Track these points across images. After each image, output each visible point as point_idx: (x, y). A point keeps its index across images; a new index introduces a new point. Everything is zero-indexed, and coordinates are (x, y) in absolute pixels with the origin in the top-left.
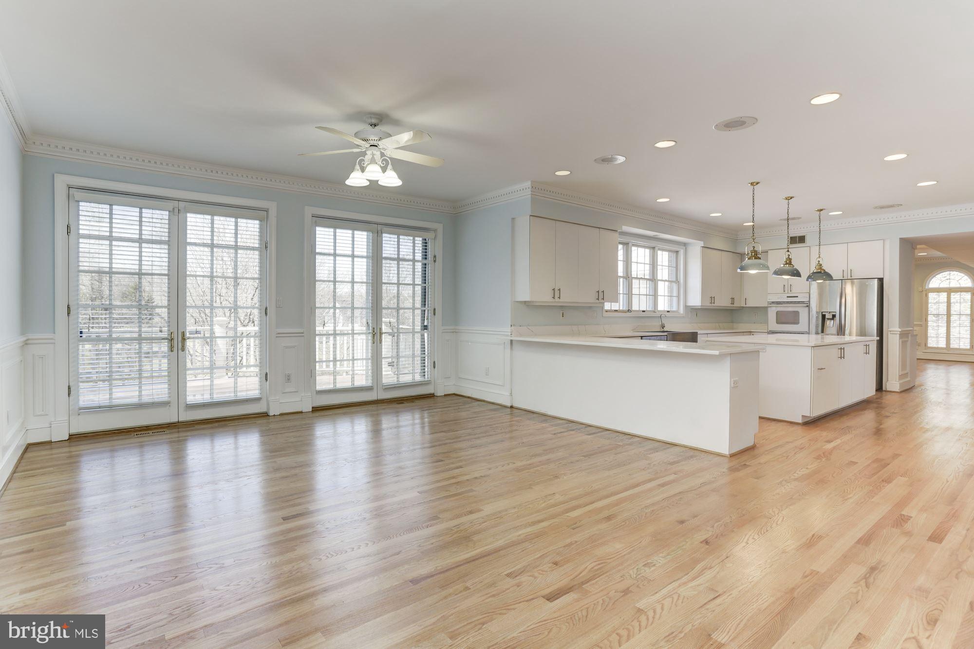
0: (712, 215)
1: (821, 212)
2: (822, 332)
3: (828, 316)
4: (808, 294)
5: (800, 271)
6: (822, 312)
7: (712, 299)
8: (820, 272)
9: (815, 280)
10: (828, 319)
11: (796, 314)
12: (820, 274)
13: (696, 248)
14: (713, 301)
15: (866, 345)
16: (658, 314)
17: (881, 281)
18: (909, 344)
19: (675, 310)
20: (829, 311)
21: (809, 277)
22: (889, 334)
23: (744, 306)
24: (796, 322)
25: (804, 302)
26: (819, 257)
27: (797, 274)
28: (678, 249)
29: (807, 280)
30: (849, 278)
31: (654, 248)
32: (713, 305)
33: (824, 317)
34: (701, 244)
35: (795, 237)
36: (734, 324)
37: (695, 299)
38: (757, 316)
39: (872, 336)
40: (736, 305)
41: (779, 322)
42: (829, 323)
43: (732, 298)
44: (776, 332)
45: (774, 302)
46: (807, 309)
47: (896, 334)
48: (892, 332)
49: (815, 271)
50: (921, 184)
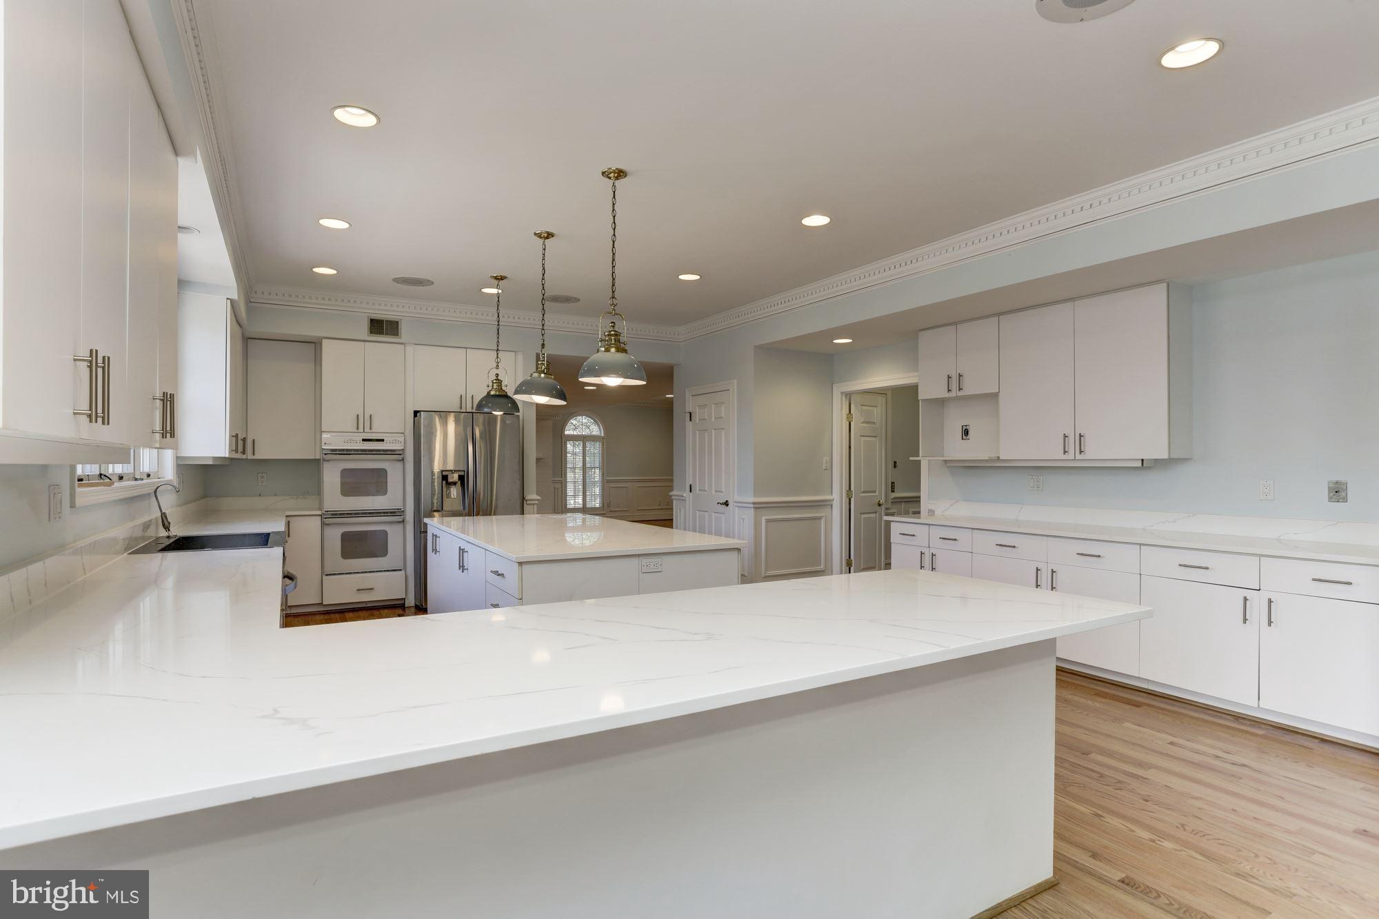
2: (442, 508)
3: (451, 478)
4: (402, 436)
6: (442, 472)
10: (450, 484)
11: (381, 474)
20: (454, 469)
24: (381, 489)
25: (394, 451)
30: (471, 409)
33: (444, 479)
35: (379, 321)
41: (346, 491)
42: (449, 492)
44: (340, 514)
45: (335, 450)
46: (400, 465)
47: (534, 504)
48: (528, 502)
49: (492, 393)
50: (682, 277)
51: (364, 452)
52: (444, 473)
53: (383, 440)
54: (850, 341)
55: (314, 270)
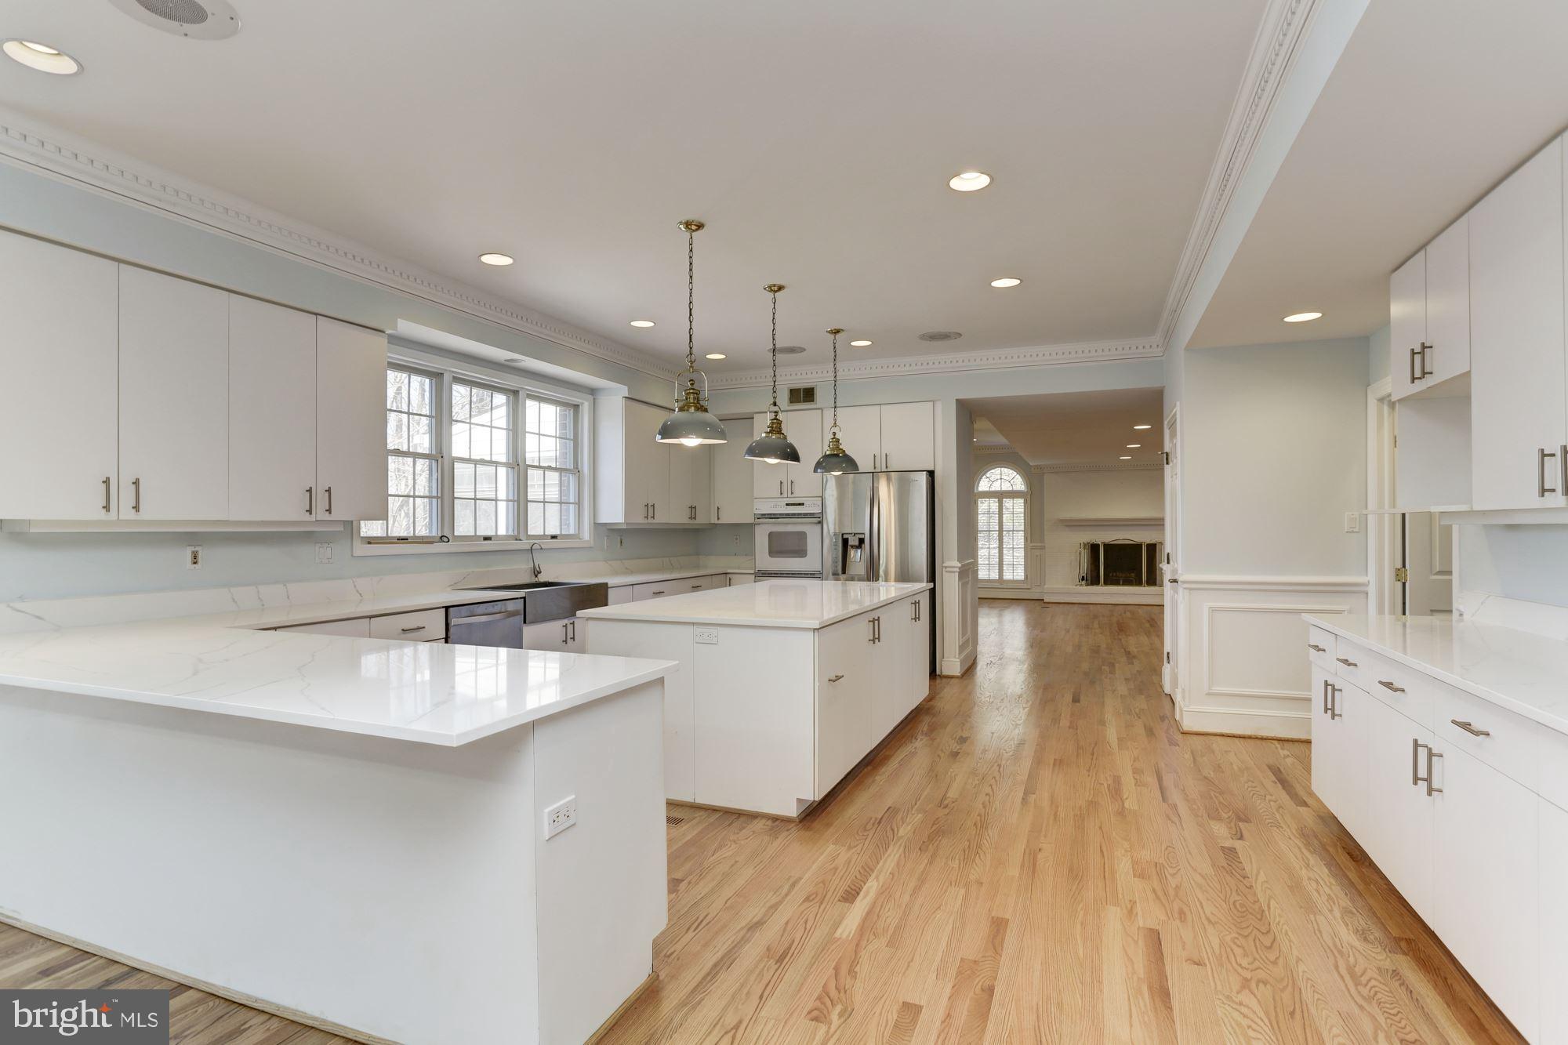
0: (635, 324)
1: (838, 336)
2: (844, 572)
3: (853, 541)
4: (820, 499)
5: (797, 449)
6: (843, 534)
7: (650, 509)
8: (837, 455)
9: (829, 471)
10: (852, 547)
11: (802, 536)
12: (837, 459)
13: (614, 397)
14: (650, 514)
15: (915, 603)
16: (526, 545)
17: (931, 474)
18: (969, 586)
19: (573, 533)
20: (854, 531)
21: (818, 465)
22: (944, 573)
23: (716, 522)
24: (801, 552)
25: (813, 514)
26: (835, 425)
27: (793, 455)
28: (576, 400)
29: (815, 471)
30: (884, 469)
31: (515, 393)
32: (650, 520)
33: (845, 542)
34: (624, 390)
35: (798, 390)
36: (701, 557)
37: (613, 510)
38: (738, 541)
39: (921, 581)
40: (701, 519)
41: (774, 552)
42: (855, 555)
43: (691, 507)
44: (769, 574)
45: (764, 515)
46: (818, 527)
47: (954, 572)
48: (948, 569)
49: (828, 453)
50: (996, 284)
51: (788, 516)
52: (845, 536)
53: (803, 504)
54: (1318, 315)
55: (707, 356)
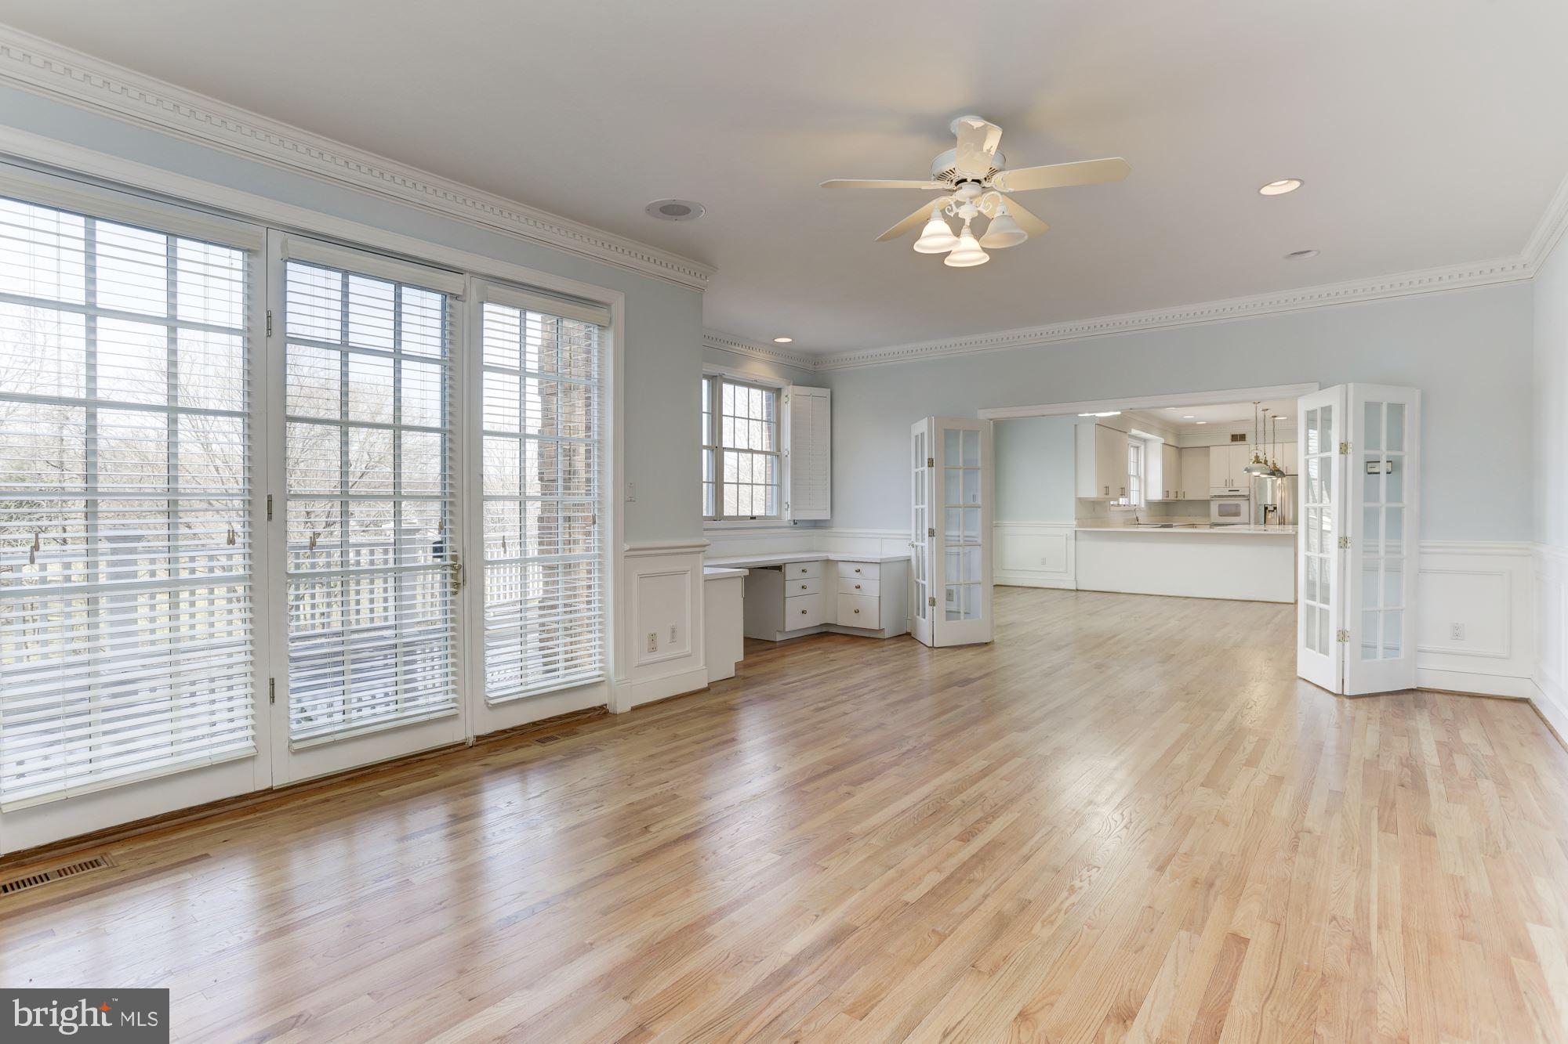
2: (1265, 522)
3: (1270, 508)
4: (1247, 488)
6: (1264, 505)
7: (1170, 492)
10: (1270, 511)
13: (1158, 444)
14: (1170, 495)
16: (1133, 508)
20: (1270, 504)
24: (1237, 514)
25: (1244, 496)
28: (1138, 445)
32: (1170, 498)
33: (1266, 509)
34: (1162, 440)
35: (1237, 435)
37: (1157, 494)
38: (1200, 508)
41: (1221, 514)
42: (1271, 515)
44: (1218, 524)
45: (1216, 495)
46: (1247, 502)
51: (1229, 496)
53: (1240, 490)
